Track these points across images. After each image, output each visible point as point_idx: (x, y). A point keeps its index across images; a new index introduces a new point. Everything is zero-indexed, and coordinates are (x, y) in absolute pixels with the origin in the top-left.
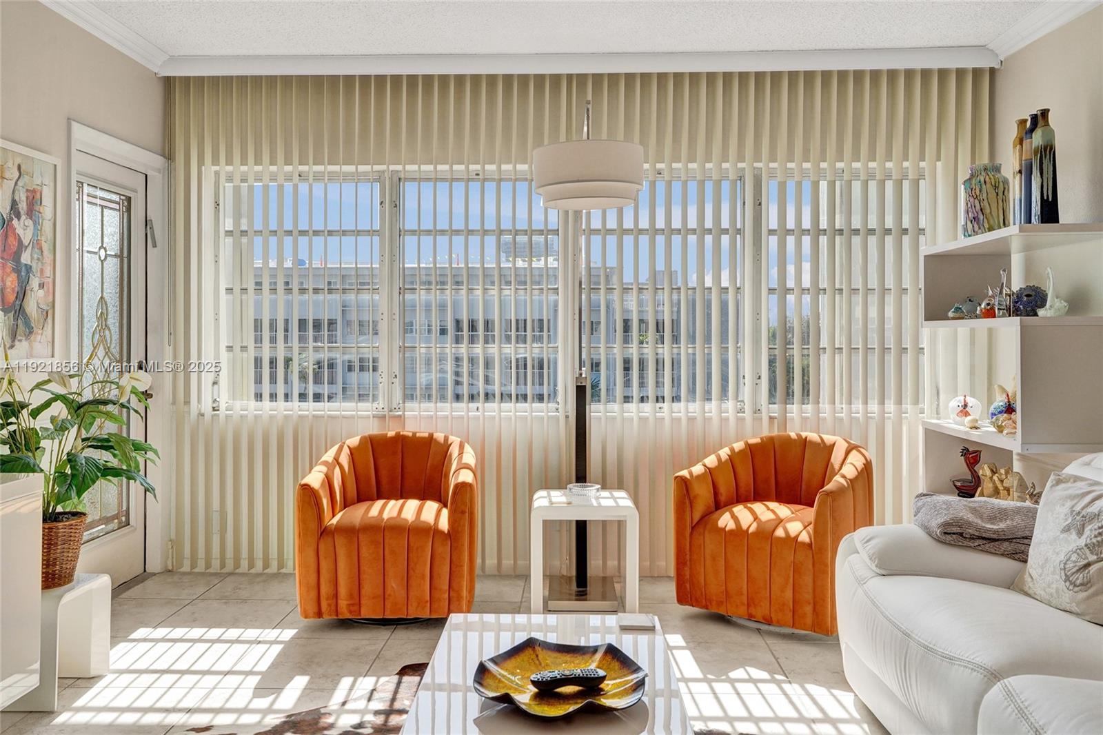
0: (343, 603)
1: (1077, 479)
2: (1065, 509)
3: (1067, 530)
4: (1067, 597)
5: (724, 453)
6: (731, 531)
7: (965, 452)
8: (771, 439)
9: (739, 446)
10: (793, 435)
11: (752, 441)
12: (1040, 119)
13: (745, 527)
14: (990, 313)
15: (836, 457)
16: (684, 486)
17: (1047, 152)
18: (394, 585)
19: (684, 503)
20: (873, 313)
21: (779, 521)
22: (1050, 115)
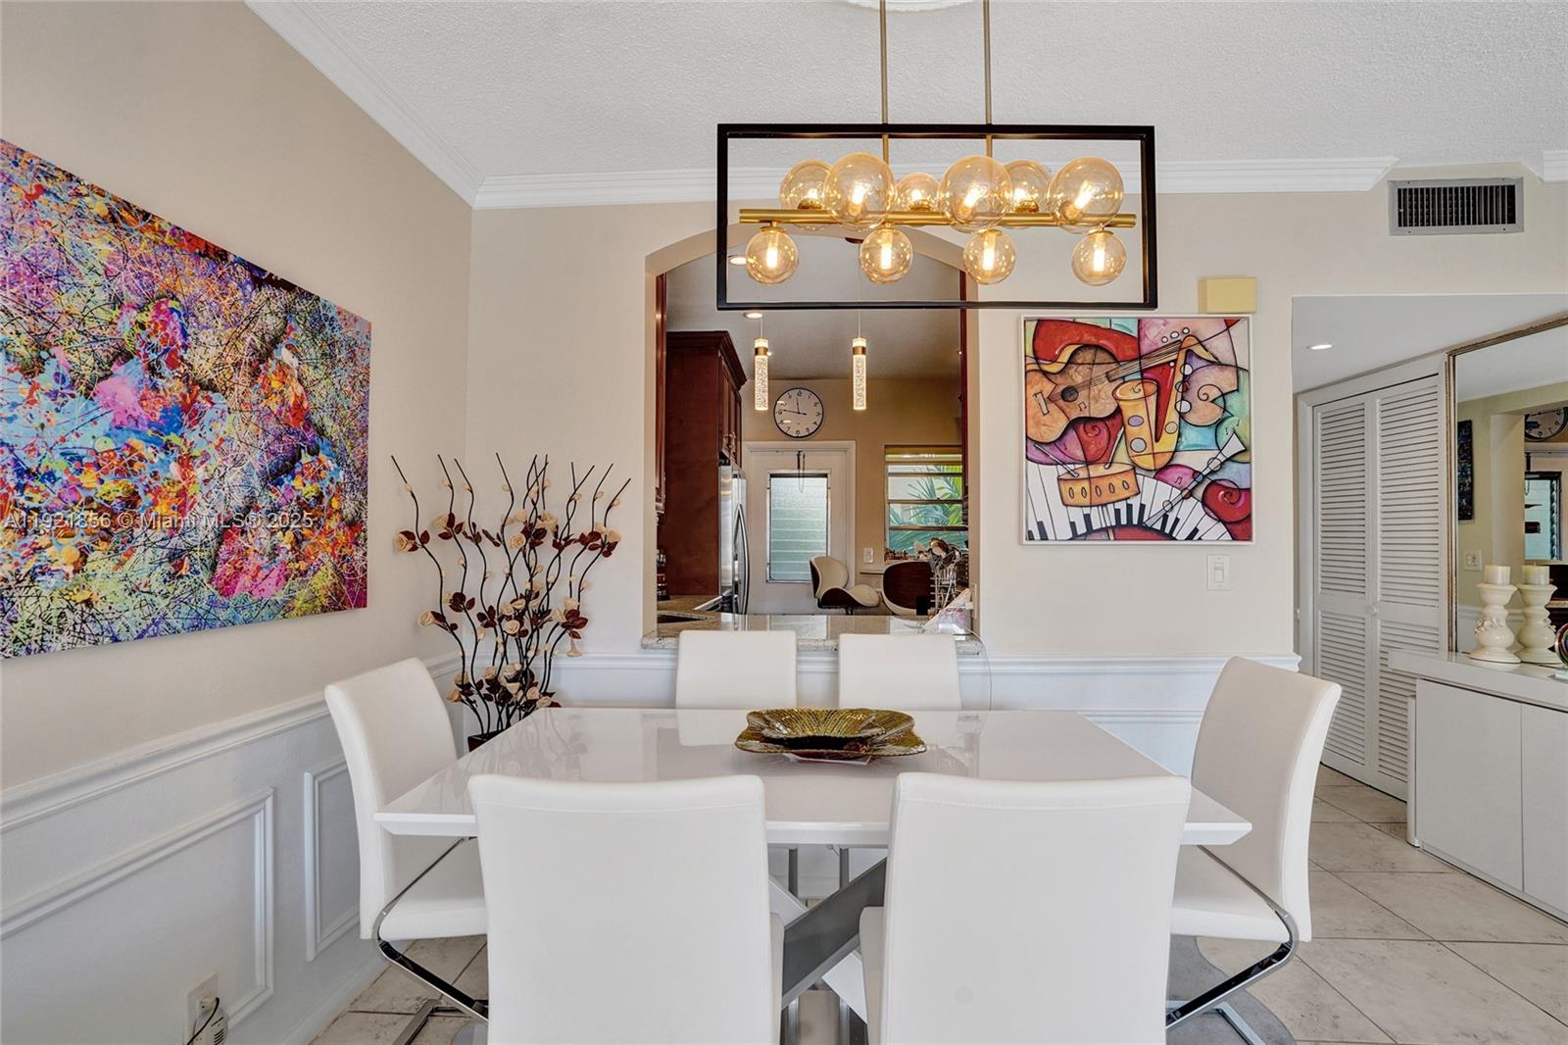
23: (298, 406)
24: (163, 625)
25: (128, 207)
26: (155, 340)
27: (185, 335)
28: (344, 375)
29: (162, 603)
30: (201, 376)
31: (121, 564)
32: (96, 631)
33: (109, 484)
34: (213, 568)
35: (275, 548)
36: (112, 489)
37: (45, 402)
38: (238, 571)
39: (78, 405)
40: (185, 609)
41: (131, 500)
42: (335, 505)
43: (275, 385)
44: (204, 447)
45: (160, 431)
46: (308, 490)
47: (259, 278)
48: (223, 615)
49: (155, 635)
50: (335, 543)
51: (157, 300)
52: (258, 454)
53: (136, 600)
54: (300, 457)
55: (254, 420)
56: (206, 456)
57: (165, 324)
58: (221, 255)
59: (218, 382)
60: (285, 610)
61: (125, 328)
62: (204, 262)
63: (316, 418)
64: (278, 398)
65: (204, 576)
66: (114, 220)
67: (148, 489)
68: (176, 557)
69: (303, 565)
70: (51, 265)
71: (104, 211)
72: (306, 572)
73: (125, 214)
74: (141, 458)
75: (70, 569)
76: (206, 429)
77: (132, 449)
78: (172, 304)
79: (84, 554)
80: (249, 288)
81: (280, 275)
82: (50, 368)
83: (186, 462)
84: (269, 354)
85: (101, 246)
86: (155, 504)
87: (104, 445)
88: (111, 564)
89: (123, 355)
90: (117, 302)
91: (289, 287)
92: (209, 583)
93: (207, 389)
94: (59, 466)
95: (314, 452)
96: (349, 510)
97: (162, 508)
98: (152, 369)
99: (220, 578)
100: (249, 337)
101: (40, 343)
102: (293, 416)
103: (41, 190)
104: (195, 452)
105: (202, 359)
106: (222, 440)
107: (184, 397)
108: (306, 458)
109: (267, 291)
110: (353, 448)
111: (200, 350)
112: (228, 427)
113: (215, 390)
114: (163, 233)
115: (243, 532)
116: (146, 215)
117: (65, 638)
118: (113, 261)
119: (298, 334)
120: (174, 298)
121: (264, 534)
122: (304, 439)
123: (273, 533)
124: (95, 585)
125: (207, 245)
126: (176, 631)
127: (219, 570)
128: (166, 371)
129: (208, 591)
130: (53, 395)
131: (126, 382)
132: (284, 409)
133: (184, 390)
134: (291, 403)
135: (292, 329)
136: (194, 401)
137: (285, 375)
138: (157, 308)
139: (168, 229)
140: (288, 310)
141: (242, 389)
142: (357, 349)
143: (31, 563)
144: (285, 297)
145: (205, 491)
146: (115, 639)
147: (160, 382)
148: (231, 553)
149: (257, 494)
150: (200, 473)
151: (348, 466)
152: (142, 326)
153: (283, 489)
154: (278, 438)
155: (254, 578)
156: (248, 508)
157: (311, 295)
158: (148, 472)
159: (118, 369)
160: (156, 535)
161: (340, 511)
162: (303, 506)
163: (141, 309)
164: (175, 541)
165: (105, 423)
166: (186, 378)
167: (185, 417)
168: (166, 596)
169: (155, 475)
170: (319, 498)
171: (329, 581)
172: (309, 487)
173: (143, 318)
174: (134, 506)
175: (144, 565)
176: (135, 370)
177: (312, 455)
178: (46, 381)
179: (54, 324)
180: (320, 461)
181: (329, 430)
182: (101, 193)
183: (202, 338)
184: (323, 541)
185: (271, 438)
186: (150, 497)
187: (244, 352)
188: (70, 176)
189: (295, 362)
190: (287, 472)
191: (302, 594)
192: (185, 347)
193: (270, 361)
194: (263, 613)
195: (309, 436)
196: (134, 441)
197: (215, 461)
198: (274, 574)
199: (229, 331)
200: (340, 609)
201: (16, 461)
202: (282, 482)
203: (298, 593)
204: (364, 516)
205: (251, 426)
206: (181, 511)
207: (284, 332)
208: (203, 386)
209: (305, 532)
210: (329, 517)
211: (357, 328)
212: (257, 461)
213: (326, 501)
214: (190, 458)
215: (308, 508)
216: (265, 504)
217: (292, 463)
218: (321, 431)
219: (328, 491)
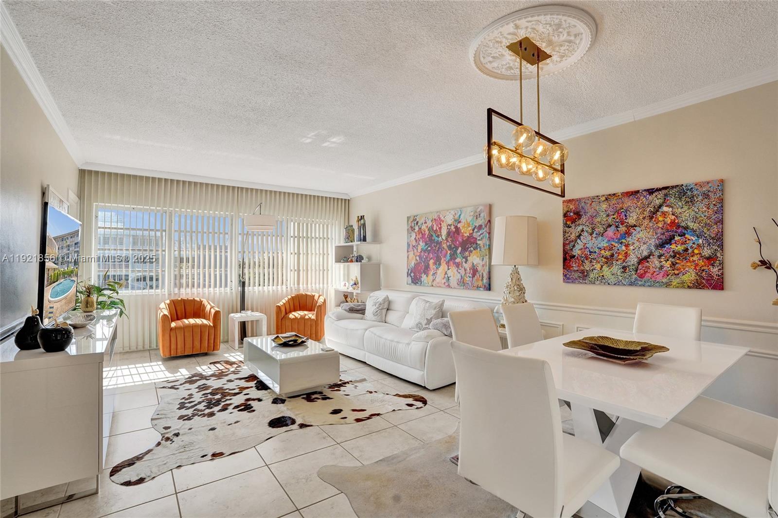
0: (179, 351)
1: (373, 296)
2: (372, 302)
3: (373, 306)
4: (374, 318)
5: (286, 299)
6: (293, 319)
7: (344, 295)
8: (297, 295)
9: (289, 297)
10: (304, 294)
11: (292, 296)
12: (362, 217)
13: (297, 317)
14: (352, 261)
15: (316, 298)
16: (279, 307)
17: (364, 225)
18: (197, 344)
19: (279, 312)
20: (317, 260)
21: (306, 315)
22: (365, 217)
23: (673, 223)
24: (621, 283)
25: (610, 195)
26: (617, 220)
27: (626, 216)
28: (701, 206)
29: (621, 278)
30: (631, 224)
31: (610, 269)
32: (605, 281)
33: (607, 253)
34: (637, 271)
35: (662, 266)
36: (608, 253)
37: (594, 239)
38: (645, 272)
39: (600, 238)
40: (627, 280)
41: (612, 255)
42: (696, 251)
43: (661, 219)
44: (633, 241)
45: (619, 240)
46: (680, 248)
47: (651, 191)
48: (640, 283)
49: (619, 285)
50: (697, 265)
51: (618, 212)
52: (653, 240)
53: (612, 277)
54: (674, 238)
55: (651, 231)
56: (633, 243)
57: (620, 216)
58: (638, 192)
59: (637, 224)
60: (668, 285)
61: (610, 220)
62: (631, 197)
63: (683, 224)
64: (663, 223)
65: (633, 273)
66: (607, 199)
67: (616, 253)
68: (624, 268)
69: (676, 272)
70: (595, 214)
71: (605, 199)
72: (678, 274)
73: (609, 197)
74: (614, 246)
75: (599, 269)
76: (633, 237)
77: (612, 245)
78: (622, 211)
79: (602, 267)
80: (648, 196)
81: (661, 186)
82: (595, 233)
83: (627, 246)
84: (658, 211)
85: (604, 206)
86: (618, 256)
87: (606, 245)
88: (608, 269)
89: (610, 226)
90: (608, 216)
91: (666, 188)
92: (635, 274)
93: (633, 227)
94: (597, 250)
95: (682, 235)
96: (707, 252)
97: (620, 257)
98: (617, 227)
99: (639, 273)
100: (648, 209)
101: (593, 229)
102: (670, 226)
103: (593, 202)
104: (630, 243)
105: (631, 221)
106: (639, 239)
107: (626, 231)
108: (677, 238)
109: (655, 194)
110: (708, 230)
111: (631, 218)
112: (641, 235)
113: (636, 226)
114: (619, 196)
115: (647, 262)
116: (614, 194)
117: (598, 282)
118: (606, 208)
119: (672, 200)
120: (622, 209)
121: (657, 262)
122: (676, 232)
123: (661, 262)
124: (604, 273)
125: (632, 192)
126: (624, 285)
127: (638, 271)
128: (621, 226)
129: (634, 276)
130: (596, 237)
131: (611, 232)
132: (665, 225)
133: (626, 229)
134: (669, 222)
135: (668, 200)
136: (629, 231)
137: (665, 215)
138: (618, 213)
139: (620, 194)
140: (666, 195)
141: (646, 224)
142: (710, 193)
143: (592, 268)
144: (664, 192)
145: (633, 252)
146: (609, 284)
147: (619, 229)
148: (643, 267)
149: (653, 251)
150: (632, 248)
151: (706, 237)
152: (614, 218)
153: (665, 249)
154: (663, 234)
155: (652, 274)
156: (650, 255)
157: (677, 186)
158: (616, 249)
159: (608, 229)
160: (619, 263)
161: (700, 254)
162: (676, 253)
163: (613, 215)
164: (624, 264)
165: (606, 241)
166: (626, 226)
167: (627, 235)
168: (622, 276)
169: (618, 250)
170: (686, 250)
171: (693, 278)
172: (679, 247)
173: (614, 216)
174: (613, 256)
175: (616, 268)
176: (613, 228)
177: (681, 236)
178: (594, 235)
179: (595, 225)
180: (686, 238)
181: (691, 227)
182: (604, 196)
183: (631, 215)
184: (689, 264)
185: (659, 235)
186: (617, 254)
187: (647, 214)
188: (598, 196)
189: (671, 209)
190: (667, 244)
191: (676, 281)
192: (626, 219)
193: (658, 213)
194: (656, 284)
195: (679, 231)
197: (637, 244)
198: (661, 274)
199: (641, 210)
200: (700, 288)
201: (589, 250)
202: (665, 247)
203: (673, 280)
204: (719, 255)
205: (650, 233)
206: (626, 257)
207: (664, 202)
208: (632, 227)
209: (678, 261)
210: (692, 256)
211: (710, 185)
212: (653, 242)
213: (690, 251)
214: (628, 244)
215: (679, 254)
216: (657, 253)
217: (670, 240)
218: (686, 228)
219: (692, 247)
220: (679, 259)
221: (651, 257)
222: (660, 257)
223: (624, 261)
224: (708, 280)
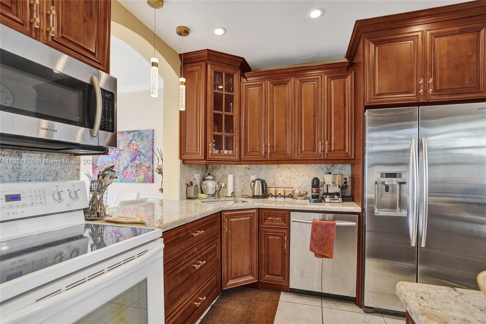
23: (136, 149)
24: (117, 181)
28: (146, 142)
30: (121, 149)
34: (123, 174)
35: (132, 172)
36: (111, 165)
38: (126, 175)
39: (108, 156)
40: (119, 179)
42: (144, 164)
43: (132, 147)
44: (122, 158)
45: (116, 157)
46: (138, 162)
47: (129, 132)
48: (124, 181)
50: (144, 171)
54: (136, 157)
58: (123, 132)
59: (123, 150)
60: (134, 181)
62: (121, 134)
63: (139, 150)
64: (133, 149)
69: (137, 175)
74: (114, 161)
76: (122, 156)
80: (127, 135)
81: (132, 130)
83: (119, 161)
84: (131, 143)
87: (111, 160)
89: (112, 150)
91: (134, 131)
94: (107, 163)
95: (139, 156)
96: (147, 165)
97: (117, 167)
99: (124, 176)
100: (127, 142)
102: (135, 151)
106: (124, 157)
107: (119, 152)
108: (138, 157)
109: (130, 134)
110: (148, 154)
111: (121, 146)
112: (124, 155)
115: (127, 169)
119: (136, 138)
121: (130, 170)
122: (137, 154)
123: (132, 169)
125: (121, 132)
127: (124, 174)
129: (122, 177)
131: (113, 153)
132: (133, 151)
137: (133, 145)
140: (134, 135)
141: (126, 149)
142: (148, 136)
144: (133, 133)
145: (122, 164)
147: (116, 151)
148: (125, 172)
150: (121, 162)
151: (147, 157)
154: (133, 155)
155: (129, 176)
156: (128, 166)
157: (138, 130)
161: (145, 165)
162: (137, 165)
164: (118, 171)
165: (111, 158)
166: (119, 150)
167: (119, 155)
169: (116, 163)
170: (141, 163)
171: (143, 177)
176: (114, 150)
180: (141, 157)
183: (121, 144)
184: (142, 171)
185: (131, 155)
187: (127, 144)
189: (135, 142)
190: (134, 160)
191: (137, 179)
192: (119, 146)
194: (130, 181)
195: (138, 154)
196: (114, 159)
197: (123, 160)
198: (132, 176)
200: (146, 183)
202: (133, 162)
203: (136, 179)
204: (151, 166)
205: (128, 154)
206: (119, 167)
207: (133, 138)
208: (121, 151)
209: (138, 169)
210: (143, 167)
211: (149, 131)
212: (129, 159)
213: (142, 164)
214: (120, 160)
215: (138, 165)
216: (130, 165)
217: (134, 159)
218: (141, 152)
219: (143, 162)
220: (138, 168)
221: (128, 167)
222: (132, 167)
223: (118, 169)
224: (148, 178)
